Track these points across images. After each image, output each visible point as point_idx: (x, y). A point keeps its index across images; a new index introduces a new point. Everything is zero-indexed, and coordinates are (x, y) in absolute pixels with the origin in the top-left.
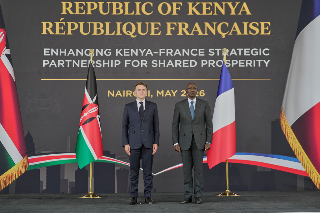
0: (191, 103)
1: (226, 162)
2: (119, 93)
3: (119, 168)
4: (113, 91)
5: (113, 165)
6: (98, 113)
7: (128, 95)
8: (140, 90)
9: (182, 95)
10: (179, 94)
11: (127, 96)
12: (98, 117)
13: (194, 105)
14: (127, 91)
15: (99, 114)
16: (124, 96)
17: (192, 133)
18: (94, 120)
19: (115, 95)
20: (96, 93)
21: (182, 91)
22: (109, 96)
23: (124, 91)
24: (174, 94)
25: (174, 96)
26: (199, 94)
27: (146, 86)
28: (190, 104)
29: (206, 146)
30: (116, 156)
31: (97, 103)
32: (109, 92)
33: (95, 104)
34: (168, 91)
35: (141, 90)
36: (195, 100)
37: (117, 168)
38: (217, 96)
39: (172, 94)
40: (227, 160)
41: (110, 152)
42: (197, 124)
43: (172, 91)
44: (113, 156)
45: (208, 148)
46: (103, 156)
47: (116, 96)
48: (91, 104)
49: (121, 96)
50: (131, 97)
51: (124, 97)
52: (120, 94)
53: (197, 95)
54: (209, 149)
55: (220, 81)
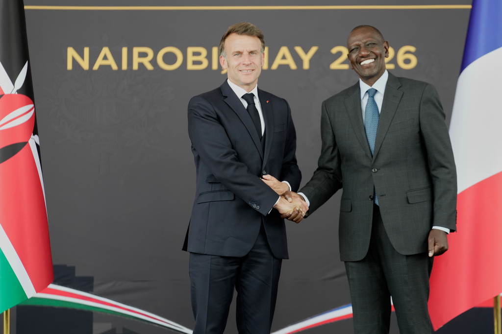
0: (367, 97)
1: (491, 305)
2: (106, 58)
3: (108, 326)
4: (86, 50)
5: (85, 316)
6: (34, 127)
7: (141, 65)
8: (239, 53)
9: (336, 65)
10: (323, 59)
11: (135, 67)
12: (33, 141)
13: (379, 99)
14: (136, 50)
15: (35, 132)
16: (125, 66)
17: (373, 199)
18: (21, 154)
19: (92, 61)
20: (25, 57)
21: (335, 50)
22: (70, 66)
23: (125, 51)
24: (306, 58)
25: (306, 66)
26: (394, 61)
27: (260, 37)
28: (365, 101)
29: (431, 241)
30: (95, 282)
31: (28, 90)
32: (71, 52)
33: (24, 97)
34: (284, 50)
35: (246, 53)
36: (381, 84)
37: (98, 328)
38: (463, 67)
39: (298, 60)
40: (496, 298)
41: (73, 269)
42: (387, 165)
43: (299, 50)
44: (86, 284)
45: (437, 248)
46: (52, 286)
47: (96, 67)
48: (11, 95)
49: (115, 67)
50: (151, 71)
51: (125, 71)
52: (111, 62)
53: (390, 62)
54: (442, 251)
55: (472, 12)
